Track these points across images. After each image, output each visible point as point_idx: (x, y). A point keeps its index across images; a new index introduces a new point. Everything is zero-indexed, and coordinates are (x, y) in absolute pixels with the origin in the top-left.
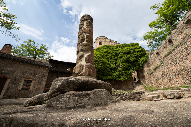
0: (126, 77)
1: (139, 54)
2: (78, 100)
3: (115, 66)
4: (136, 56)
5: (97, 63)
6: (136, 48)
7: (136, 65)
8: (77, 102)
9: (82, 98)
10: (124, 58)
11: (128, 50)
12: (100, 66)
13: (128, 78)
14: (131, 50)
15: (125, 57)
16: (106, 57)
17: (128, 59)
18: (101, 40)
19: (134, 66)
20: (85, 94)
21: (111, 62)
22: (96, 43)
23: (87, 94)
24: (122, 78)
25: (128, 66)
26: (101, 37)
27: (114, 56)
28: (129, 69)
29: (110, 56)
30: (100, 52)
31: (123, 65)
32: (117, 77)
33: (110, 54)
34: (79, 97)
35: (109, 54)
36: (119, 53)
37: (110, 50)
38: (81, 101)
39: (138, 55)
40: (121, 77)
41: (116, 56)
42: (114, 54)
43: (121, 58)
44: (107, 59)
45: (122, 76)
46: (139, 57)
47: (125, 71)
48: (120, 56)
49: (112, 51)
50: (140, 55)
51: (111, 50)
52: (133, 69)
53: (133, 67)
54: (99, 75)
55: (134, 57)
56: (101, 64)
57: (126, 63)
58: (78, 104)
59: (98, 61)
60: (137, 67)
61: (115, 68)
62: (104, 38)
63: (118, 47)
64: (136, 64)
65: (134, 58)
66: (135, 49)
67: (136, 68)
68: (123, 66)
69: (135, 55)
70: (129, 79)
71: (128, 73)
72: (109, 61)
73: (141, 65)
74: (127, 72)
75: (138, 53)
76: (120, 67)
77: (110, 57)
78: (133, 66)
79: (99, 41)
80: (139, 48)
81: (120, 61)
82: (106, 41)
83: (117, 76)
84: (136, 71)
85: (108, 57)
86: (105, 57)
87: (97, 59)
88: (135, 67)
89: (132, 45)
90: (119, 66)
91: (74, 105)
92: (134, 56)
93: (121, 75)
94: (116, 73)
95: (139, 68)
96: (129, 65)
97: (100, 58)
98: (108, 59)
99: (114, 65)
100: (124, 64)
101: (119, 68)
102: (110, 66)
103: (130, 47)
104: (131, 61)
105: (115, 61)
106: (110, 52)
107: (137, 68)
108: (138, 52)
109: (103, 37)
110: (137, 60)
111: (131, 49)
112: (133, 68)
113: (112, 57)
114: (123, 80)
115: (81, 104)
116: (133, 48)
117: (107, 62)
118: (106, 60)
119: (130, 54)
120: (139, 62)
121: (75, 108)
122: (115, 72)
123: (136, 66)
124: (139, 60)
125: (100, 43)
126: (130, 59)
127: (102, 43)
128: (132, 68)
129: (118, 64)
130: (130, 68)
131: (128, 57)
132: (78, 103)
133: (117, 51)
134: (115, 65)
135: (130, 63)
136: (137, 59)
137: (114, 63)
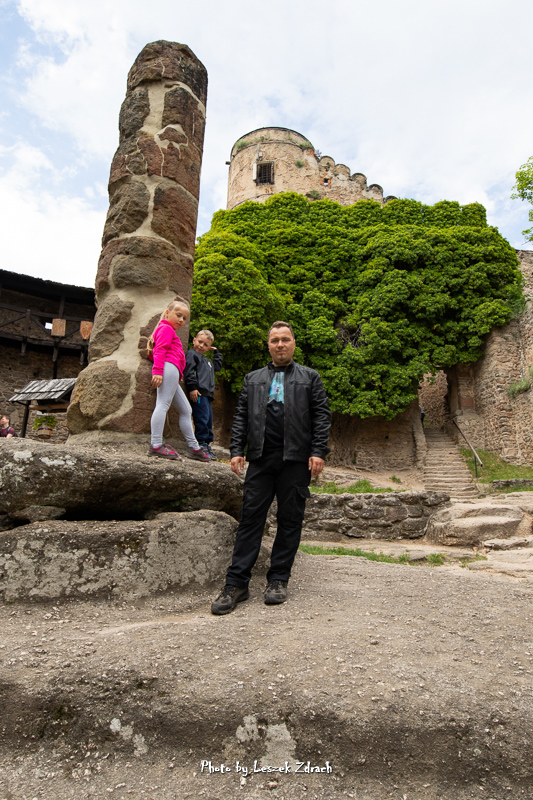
0: (383, 400)
1: (478, 277)
2: (80, 565)
3: (332, 332)
4: (458, 284)
5: (228, 308)
6: (467, 236)
7: (451, 336)
8: (80, 573)
9: (104, 558)
10: (389, 287)
11: (416, 242)
12: (246, 323)
13: (391, 406)
14: (433, 246)
15: (396, 284)
16: (287, 272)
17: (411, 298)
18: (271, 153)
19: (439, 340)
20: (120, 537)
21: (310, 308)
22: (238, 169)
23: (128, 535)
24: (362, 405)
25: (402, 339)
26: (272, 135)
27: (334, 270)
28: (405, 355)
29: (309, 265)
30: (255, 237)
31: (379, 331)
32: (336, 399)
33: (309, 253)
34: (90, 549)
35: (306, 254)
36: (366, 258)
37: (315, 232)
38: (98, 568)
39: (466, 283)
40: (356, 396)
41: (344, 271)
42: (334, 256)
43: (371, 284)
44: (291, 282)
45: (364, 390)
46: (474, 291)
47: (385, 367)
48: (369, 274)
49: (325, 240)
50: (478, 282)
51: (320, 228)
52: (426, 355)
53: (430, 345)
54: (233, 378)
55: (443, 292)
56: (255, 313)
57: (396, 320)
58: (80, 585)
59: (235, 292)
60: (453, 348)
61: (330, 341)
62: (293, 144)
63: (364, 219)
64: (449, 330)
65: (446, 296)
66: (461, 240)
67: (445, 353)
68: (375, 334)
69: (454, 281)
70: (400, 410)
71: (400, 377)
72: (298, 299)
73: (474, 341)
74: (392, 371)
75: (472, 269)
76: (361, 338)
77: (309, 274)
78: (430, 338)
79: (256, 157)
80: (480, 240)
81: (366, 305)
82: (302, 161)
83: (336, 388)
84: (446, 368)
85: (297, 270)
86: (282, 270)
87: (231, 283)
88: (440, 345)
89: (448, 213)
90: (353, 332)
91: (64, 589)
92: (447, 286)
93: (358, 385)
94: (329, 373)
95: (464, 357)
96: (410, 336)
97: (247, 278)
98: (297, 287)
99: (327, 326)
100: (384, 325)
101: (350, 349)
102: (305, 327)
103: (433, 228)
104: (423, 310)
105: (334, 301)
106: (313, 244)
107: (453, 356)
108: (473, 262)
109: (281, 136)
110: (460, 310)
111: (437, 241)
112: (431, 351)
113: (319, 275)
114: (365, 413)
115: (96, 581)
116: (449, 232)
117: (288, 303)
118: (283, 291)
119: (424, 267)
120: (466, 319)
121: (65, 599)
122: (326, 368)
123: (447, 342)
124: (467, 310)
125: (265, 174)
126: (419, 302)
127: (277, 172)
128: (421, 354)
129: (350, 320)
130: (415, 351)
131: (409, 288)
132: (83, 580)
133: (354, 239)
134: (335, 326)
135: (420, 322)
136: (459, 302)
137: (331, 312)
